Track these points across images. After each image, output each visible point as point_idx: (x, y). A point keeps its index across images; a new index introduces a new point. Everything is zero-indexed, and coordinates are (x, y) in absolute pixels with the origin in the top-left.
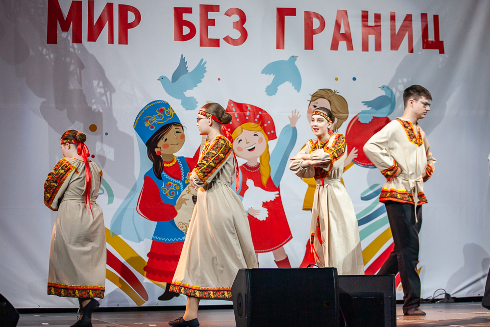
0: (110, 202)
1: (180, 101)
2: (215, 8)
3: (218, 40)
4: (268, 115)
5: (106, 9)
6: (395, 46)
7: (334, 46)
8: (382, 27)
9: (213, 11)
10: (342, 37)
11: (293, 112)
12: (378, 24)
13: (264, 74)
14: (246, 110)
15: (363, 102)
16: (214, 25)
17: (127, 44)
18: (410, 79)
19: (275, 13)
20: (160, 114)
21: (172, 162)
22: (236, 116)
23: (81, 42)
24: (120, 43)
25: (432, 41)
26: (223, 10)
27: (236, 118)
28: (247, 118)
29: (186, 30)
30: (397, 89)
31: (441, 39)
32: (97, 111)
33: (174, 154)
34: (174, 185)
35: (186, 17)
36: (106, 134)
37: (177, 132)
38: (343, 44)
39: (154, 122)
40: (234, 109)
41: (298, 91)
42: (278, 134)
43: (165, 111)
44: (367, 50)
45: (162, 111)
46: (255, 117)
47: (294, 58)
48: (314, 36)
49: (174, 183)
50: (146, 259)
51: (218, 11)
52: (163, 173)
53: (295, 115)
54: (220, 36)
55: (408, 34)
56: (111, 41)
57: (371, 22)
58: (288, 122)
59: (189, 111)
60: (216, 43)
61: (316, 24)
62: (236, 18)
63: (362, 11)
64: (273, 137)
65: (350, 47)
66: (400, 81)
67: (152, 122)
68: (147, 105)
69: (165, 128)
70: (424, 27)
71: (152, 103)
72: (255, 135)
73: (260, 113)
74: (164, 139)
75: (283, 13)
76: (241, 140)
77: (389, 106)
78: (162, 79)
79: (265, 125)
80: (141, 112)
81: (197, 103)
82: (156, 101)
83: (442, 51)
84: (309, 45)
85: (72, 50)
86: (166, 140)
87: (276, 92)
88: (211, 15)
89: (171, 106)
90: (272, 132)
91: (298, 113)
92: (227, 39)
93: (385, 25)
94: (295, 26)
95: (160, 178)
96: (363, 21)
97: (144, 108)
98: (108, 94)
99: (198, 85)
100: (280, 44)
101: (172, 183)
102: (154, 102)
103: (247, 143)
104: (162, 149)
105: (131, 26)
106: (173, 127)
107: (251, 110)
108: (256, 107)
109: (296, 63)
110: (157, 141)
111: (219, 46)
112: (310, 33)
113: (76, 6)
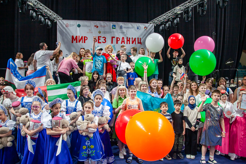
2: (101, 37)
5: (82, 37)
6: (133, 43)
7: (122, 43)
10: (123, 41)
16: (100, 40)
23: (77, 43)
24: (84, 43)
25: (139, 42)
26: (102, 37)
31: (141, 42)
38: (123, 43)
41: (115, 51)
44: (127, 44)
47: (114, 45)
48: (118, 41)
54: (101, 42)
55: (135, 41)
56: (82, 42)
57: (128, 39)
60: (100, 43)
61: (118, 39)
62: (104, 38)
63: (127, 37)
65: (124, 43)
70: (138, 40)
75: (112, 38)
78: (91, 49)
83: (141, 44)
84: (117, 43)
88: (100, 38)
92: (103, 42)
93: (131, 40)
94: (115, 40)
100: (112, 43)
105: (86, 40)
109: (115, 46)
112: (117, 41)
113: (77, 37)
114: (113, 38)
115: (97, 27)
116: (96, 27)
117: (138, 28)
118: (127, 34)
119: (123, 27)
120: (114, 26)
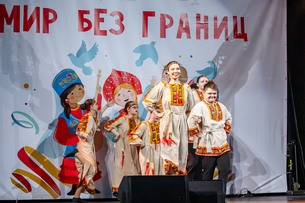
0: (37, 133)
1: (81, 69)
2: (104, 11)
3: (106, 31)
4: (137, 79)
5: (35, 11)
6: (217, 36)
7: (179, 36)
8: (209, 24)
9: (103, 13)
10: (184, 30)
11: (152, 77)
12: (207, 22)
13: (135, 53)
14: (123, 76)
15: (196, 71)
16: (103, 22)
17: (48, 33)
18: (226, 57)
19: (142, 15)
20: (69, 77)
21: (76, 108)
22: (117, 79)
23: (19, 32)
24: (43, 32)
25: (240, 34)
26: (109, 12)
27: (117, 81)
28: (124, 80)
29: (86, 25)
30: (218, 63)
31: (245, 32)
32: (28, 75)
33: (77, 103)
34: (78, 122)
35: (85, 16)
36: (35, 90)
37: (79, 89)
38: (184, 35)
39: (65, 82)
40: (115, 74)
41: (156, 64)
42: (143, 90)
43: (72, 76)
44: (200, 38)
45: (70, 75)
46: (129, 80)
47: (153, 43)
48: (167, 30)
49: (78, 121)
50: (60, 169)
51: (106, 13)
52: (71, 115)
53: (154, 79)
54: (107, 29)
55: (225, 29)
56: (38, 31)
57: (202, 21)
58: (150, 83)
59: (87, 76)
60: (104, 33)
61: (168, 22)
62: (118, 17)
63: (197, 14)
64: (140, 92)
65: (189, 37)
66: (220, 58)
67: (64, 82)
68: (61, 72)
69: (72, 86)
70: (235, 24)
71: (63, 70)
72: (128, 91)
73: (132, 77)
74: (71, 93)
75: (147, 15)
76: (120, 94)
77: (213, 73)
78: (70, 55)
79: (135, 85)
80: (57, 76)
81: (93, 71)
82: (66, 69)
83: (246, 40)
84: (163, 35)
85: (13, 36)
86: (72, 94)
87: (142, 64)
88: (101, 15)
89: (76, 72)
90: (140, 89)
91: (156, 77)
92: (111, 31)
93: (211, 23)
94: (154, 22)
95: (68, 118)
96: (197, 20)
97: (58, 74)
98: (36, 64)
99: (93, 59)
100: (145, 34)
101: (76, 121)
102: (65, 70)
103: (124, 96)
104: (70, 99)
105: (51, 21)
106: (77, 86)
107: (127, 76)
108: (130, 74)
109: (155, 46)
110: (67, 94)
111: (106, 35)
112: (164, 28)
113: (16, 9)
114: (149, 18)
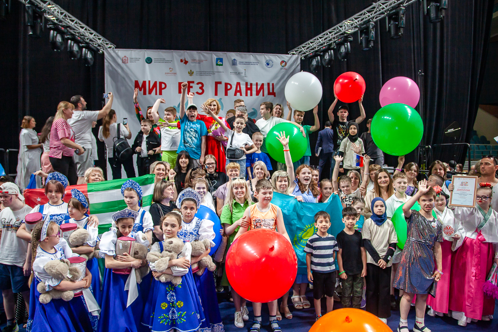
2: (193, 82)
5: (154, 84)
6: (258, 93)
7: (235, 95)
10: (238, 91)
12: (252, 87)
16: (192, 88)
19: (214, 84)
23: (146, 95)
24: (159, 94)
25: (271, 92)
26: (196, 82)
31: (275, 91)
38: (238, 94)
41: (223, 110)
44: (247, 96)
47: (221, 99)
48: (228, 91)
54: (195, 92)
55: (263, 90)
56: (156, 94)
61: (229, 87)
62: (200, 85)
63: (246, 82)
65: (241, 95)
70: (268, 87)
75: (217, 83)
77: (255, 115)
83: (275, 96)
84: (226, 94)
85: (143, 97)
88: (191, 85)
94: (221, 88)
96: (246, 86)
100: (216, 94)
105: (163, 89)
109: (222, 101)
111: (194, 95)
113: (144, 83)
114: (218, 85)
115: (186, 62)
116: (183, 63)
117: (268, 64)
118: (247, 75)
119: (238, 63)
120: (219, 61)
